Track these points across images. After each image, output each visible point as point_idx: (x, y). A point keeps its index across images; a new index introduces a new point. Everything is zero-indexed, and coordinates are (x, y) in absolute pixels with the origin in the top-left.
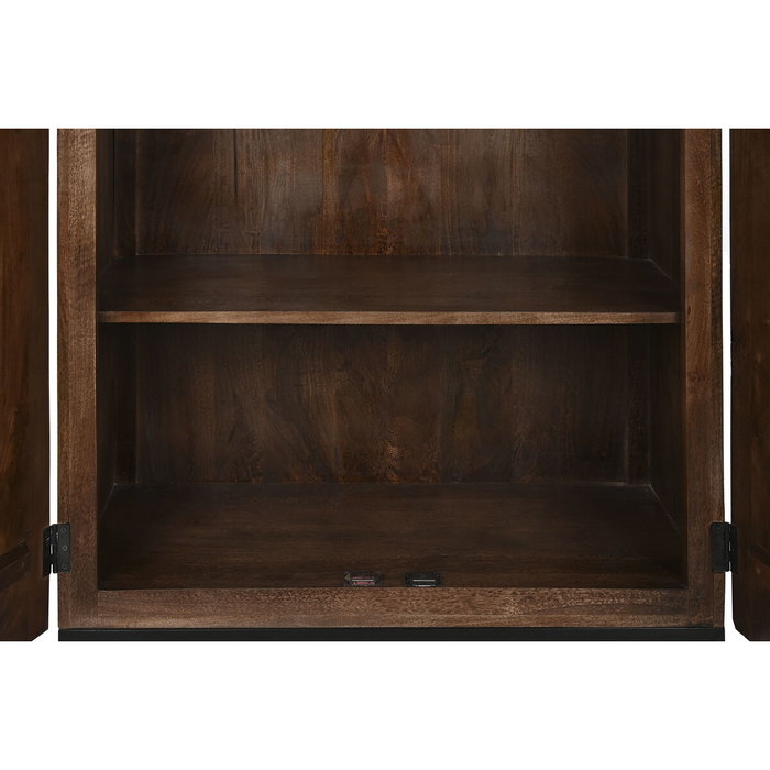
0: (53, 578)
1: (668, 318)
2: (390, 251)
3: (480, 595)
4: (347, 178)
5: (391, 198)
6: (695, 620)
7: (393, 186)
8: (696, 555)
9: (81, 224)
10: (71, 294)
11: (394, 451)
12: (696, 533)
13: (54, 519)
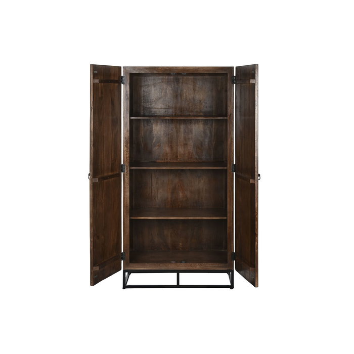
0: (122, 261)
1: (225, 218)
2: (180, 207)
3: (193, 264)
4: (172, 193)
5: (180, 197)
6: (229, 269)
7: (181, 195)
8: (229, 257)
9: (127, 203)
10: (125, 214)
11: (181, 244)
12: (229, 254)
13: (122, 252)
